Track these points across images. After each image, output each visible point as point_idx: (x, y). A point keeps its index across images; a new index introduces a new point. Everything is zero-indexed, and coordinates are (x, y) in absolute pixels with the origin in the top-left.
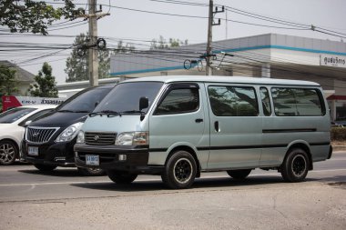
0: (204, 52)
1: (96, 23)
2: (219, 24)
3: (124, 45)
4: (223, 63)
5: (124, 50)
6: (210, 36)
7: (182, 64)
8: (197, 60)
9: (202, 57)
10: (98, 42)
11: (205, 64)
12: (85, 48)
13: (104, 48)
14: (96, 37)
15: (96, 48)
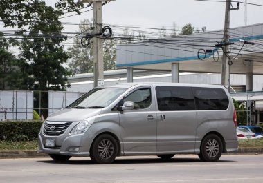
0: (220, 40)
1: (100, 9)
2: (238, 8)
3: (130, 33)
4: (242, 52)
5: (130, 39)
6: (227, 22)
7: (196, 55)
8: (212, 49)
9: (217, 46)
10: (103, 30)
11: (221, 53)
12: (89, 36)
13: (109, 37)
14: (101, 25)
15: (101, 36)
